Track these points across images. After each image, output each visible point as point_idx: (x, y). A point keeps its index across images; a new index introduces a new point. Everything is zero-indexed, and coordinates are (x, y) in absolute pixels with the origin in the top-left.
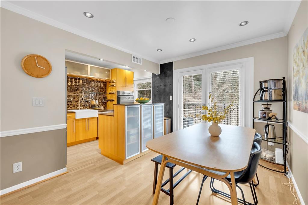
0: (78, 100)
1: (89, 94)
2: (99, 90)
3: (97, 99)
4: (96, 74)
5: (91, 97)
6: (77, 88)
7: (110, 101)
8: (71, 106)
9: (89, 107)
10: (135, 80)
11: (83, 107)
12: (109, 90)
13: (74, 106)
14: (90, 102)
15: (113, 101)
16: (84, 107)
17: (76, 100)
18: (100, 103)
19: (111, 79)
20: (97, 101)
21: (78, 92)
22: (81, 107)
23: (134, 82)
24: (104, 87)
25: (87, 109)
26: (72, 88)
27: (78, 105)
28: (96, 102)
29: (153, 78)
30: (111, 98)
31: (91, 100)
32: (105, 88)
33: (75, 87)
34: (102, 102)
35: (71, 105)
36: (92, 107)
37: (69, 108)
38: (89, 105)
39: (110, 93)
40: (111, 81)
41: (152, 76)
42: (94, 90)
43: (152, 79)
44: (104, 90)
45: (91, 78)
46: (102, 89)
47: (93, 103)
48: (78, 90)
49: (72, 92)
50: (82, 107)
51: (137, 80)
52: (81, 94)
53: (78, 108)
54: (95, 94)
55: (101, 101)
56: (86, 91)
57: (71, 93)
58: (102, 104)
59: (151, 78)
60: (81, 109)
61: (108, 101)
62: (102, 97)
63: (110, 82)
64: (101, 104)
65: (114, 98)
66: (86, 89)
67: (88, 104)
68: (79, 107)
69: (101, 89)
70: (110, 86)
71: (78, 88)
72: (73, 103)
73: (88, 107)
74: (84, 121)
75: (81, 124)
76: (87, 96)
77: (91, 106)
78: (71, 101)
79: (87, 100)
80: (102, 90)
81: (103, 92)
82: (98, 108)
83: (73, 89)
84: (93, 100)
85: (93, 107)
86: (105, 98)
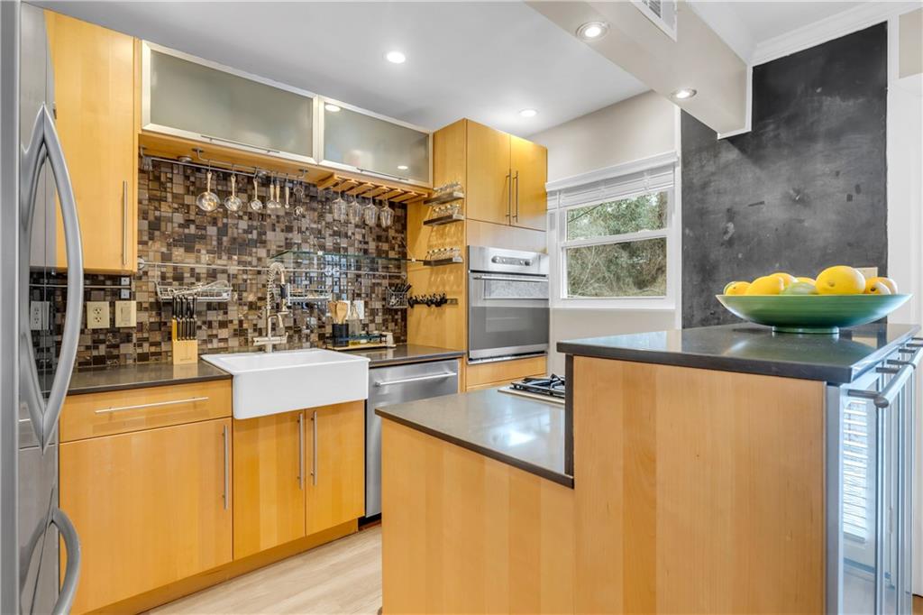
0: (262, 299)
1: (322, 263)
2: (372, 246)
3: (359, 295)
4: (358, 153)
5: (329, 282)
6: (254, 235)
7: (429, 303)
8: (224, 333)
9: (322, 337)
10: (553, 193)
11: (290, 337)
12: (424, 243)
13: (240, 332)
14: (323, 312)
15: (441, 302)
16: (296, 336)
17: (251, 298)
18: (373, 313)
19: (430, 185)
20: (360, 304)
21: (262, 253)
22: (277, 340)
23: (552, 203)
24: (397, 231)
25: (312, 346)
26: (232, 232)
27: (261, 324)
28: (353, 312)
29: (686, 162)
30: (434, 290)
31: (329, 297)
32: (399, 236)
33: (243, 224)
34: (388, 311)
35: (223, 325)
36: (333, 336)
37: (215, 344)
38: (322, 326)
39: (426, 263)
40: (435, 196)
41: (679, 154)
42: (344, 244)
43: (678, 169)
44: (393, 248)
45: (331, 176)
46: (387, 240)
47: (340, 314)
48: (264, 243)
49: (230, 253)
50: (284, 340)
51: (568, 191)
52: (274, 265)
53: (259, 341)
54: (349, 267)
55: (378, 305)
56: (305, 248)
57: (225, 257)
58: (385, 321)
59: (673, 166)
60: (275, 348)
61: (414, 302)
62: (385, 282)
63: (427, 201)
64: (379, 319)
65: (447, 289)
66: (305, 241)
67: (313, 321)
68: (268, 341)
69: (379, 238)
70: (426, 223)
71: (260, 234)
72: (235, 314)
73: (314, 337)
74: (288, 425)
75: (267, 446)
76: (311, 279)
77: (328, 330)
78: (222, 307)
79: (310, 297)
80: (385, 246)
81: (392, 255)
82: (364, 343)
83: (234, 240)
84: (339, 297)
85: (337, 337)
86: (401, 288)
